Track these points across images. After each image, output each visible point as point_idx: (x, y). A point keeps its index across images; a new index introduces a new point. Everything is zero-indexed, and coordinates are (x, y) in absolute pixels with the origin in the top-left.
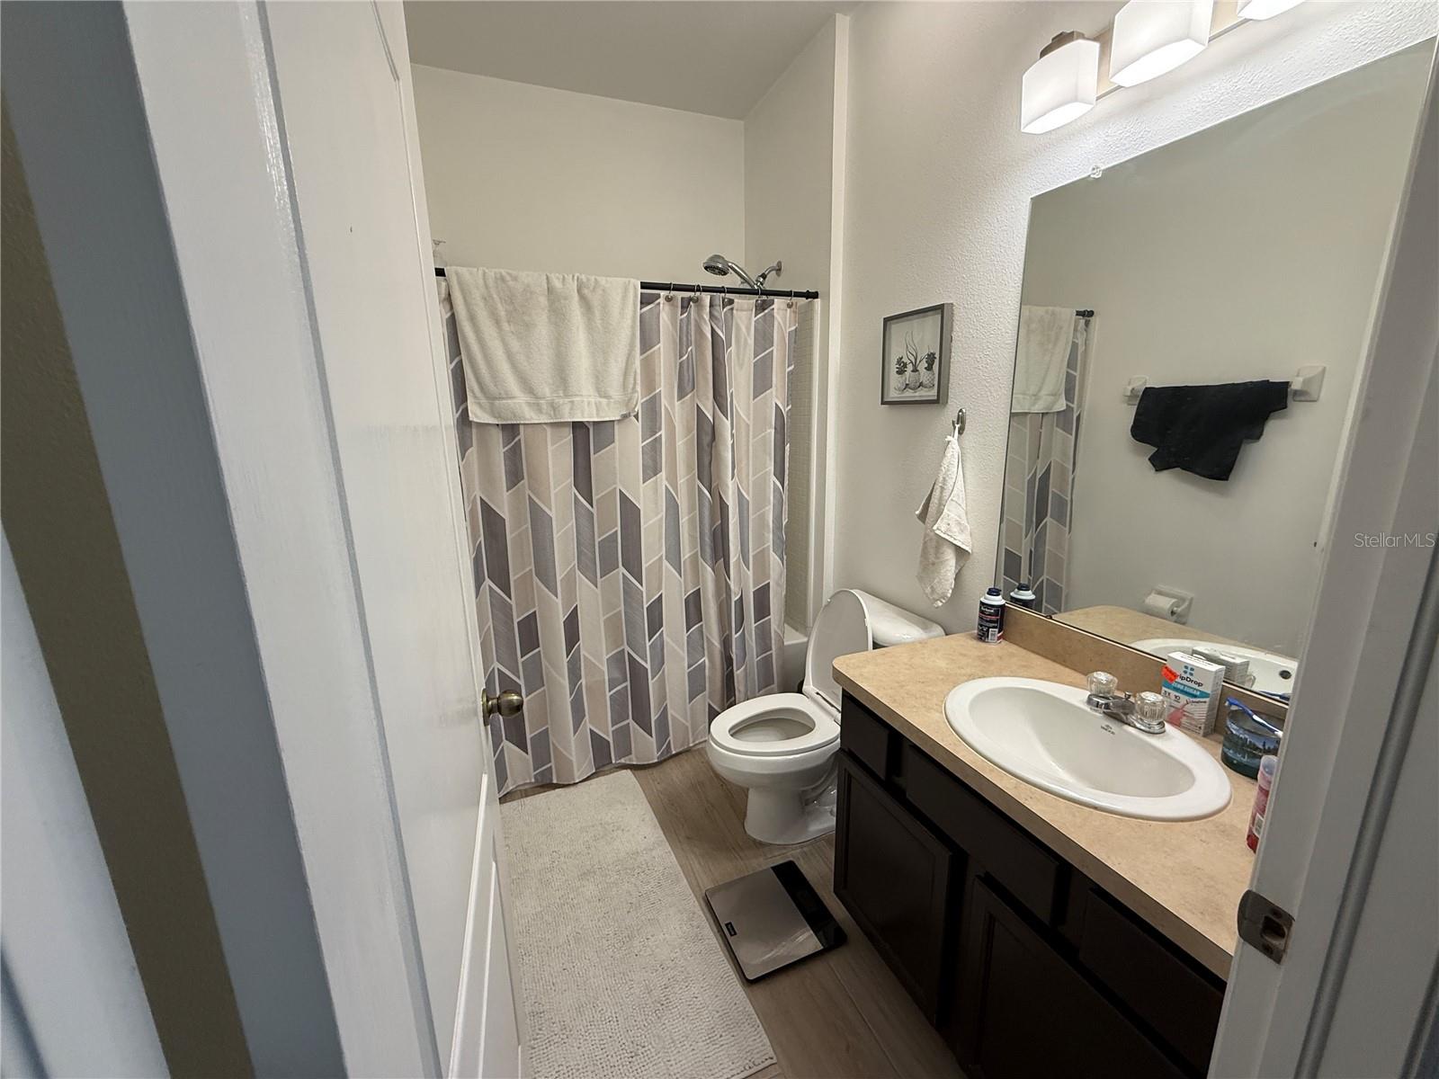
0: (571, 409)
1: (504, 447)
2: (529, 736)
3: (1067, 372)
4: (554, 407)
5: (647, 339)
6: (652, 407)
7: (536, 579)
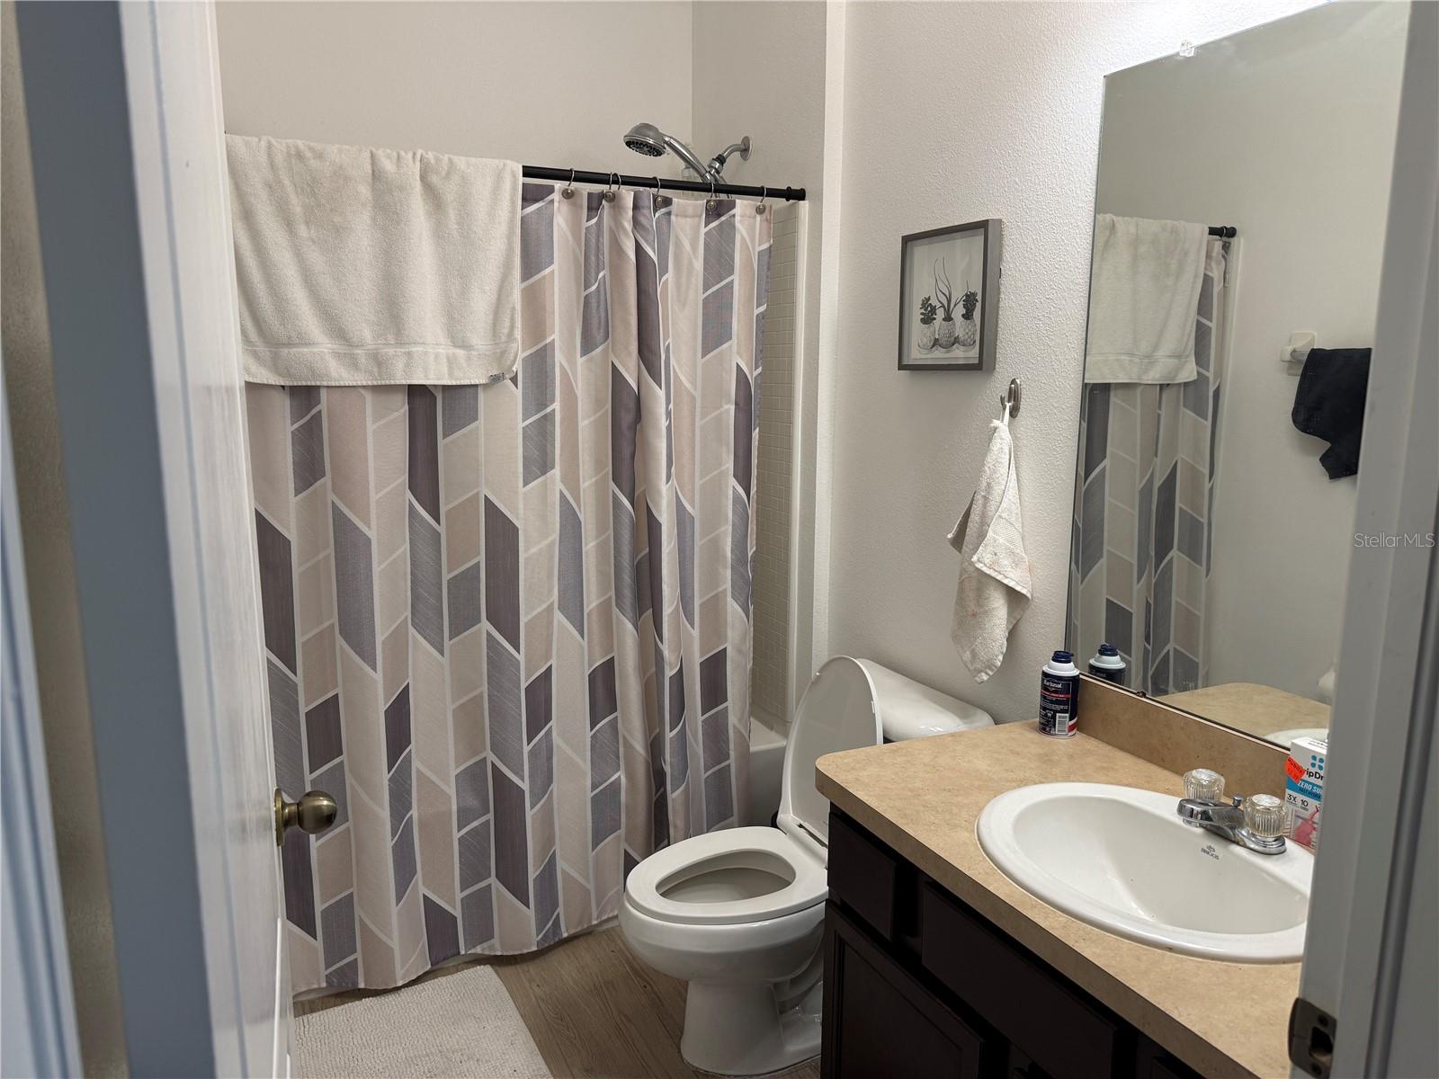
0: (407, 365)
1: (292, 424)
2: (319, 907)
3: (1198, 321)
4: (379, 361)
5: (533, 255)
6: (540, 364)
7: (340, 642)
